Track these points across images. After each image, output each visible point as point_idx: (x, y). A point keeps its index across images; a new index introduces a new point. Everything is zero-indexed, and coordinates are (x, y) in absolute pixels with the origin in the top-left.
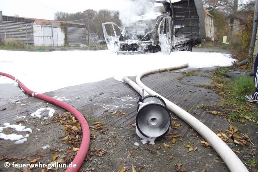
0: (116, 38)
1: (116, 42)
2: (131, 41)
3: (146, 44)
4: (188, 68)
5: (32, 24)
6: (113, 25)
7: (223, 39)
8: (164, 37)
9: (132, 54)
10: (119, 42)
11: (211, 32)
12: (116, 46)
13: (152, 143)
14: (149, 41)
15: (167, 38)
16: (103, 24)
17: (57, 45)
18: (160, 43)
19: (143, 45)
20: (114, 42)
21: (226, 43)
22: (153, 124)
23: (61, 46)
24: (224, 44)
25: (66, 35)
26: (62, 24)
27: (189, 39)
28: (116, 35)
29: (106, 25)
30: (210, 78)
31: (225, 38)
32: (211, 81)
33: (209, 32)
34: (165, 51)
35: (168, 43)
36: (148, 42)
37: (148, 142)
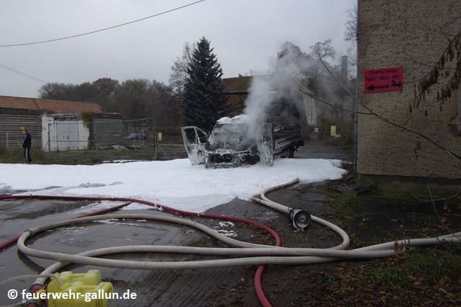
0: (200, 146)
1: (200, 151)
2: (224, 151)
3: (244, 154)
4: (299, 184)
5: (40, 117)
6: (195, 129)
7: (332, 130)
8: (265, 146)
9: (227, 168)
10: (207, 153)
11: (313, 117)
12: (200, 156)
13: (303, 230)
14: (247, 151)
15: (269, 147)
16: (182, 128)
17: (77, 148)
18: (259, 152)
19: (239, 155)
20: (197, 151)
21: (336, 136)
22: (302, 221)
23: (84, 150)
24: (332, 136)
25: (91, 131)
26: (85, 115)
27: (288, 143)
28: (199, 142)
29: (186, 130)
30: (323, 194)
31: (333, 128)
32: (324, 197)
33: (310, 117)
34: (267, 162)
35: (269, 153)
36: (245, 153)
37: (300, 230)
